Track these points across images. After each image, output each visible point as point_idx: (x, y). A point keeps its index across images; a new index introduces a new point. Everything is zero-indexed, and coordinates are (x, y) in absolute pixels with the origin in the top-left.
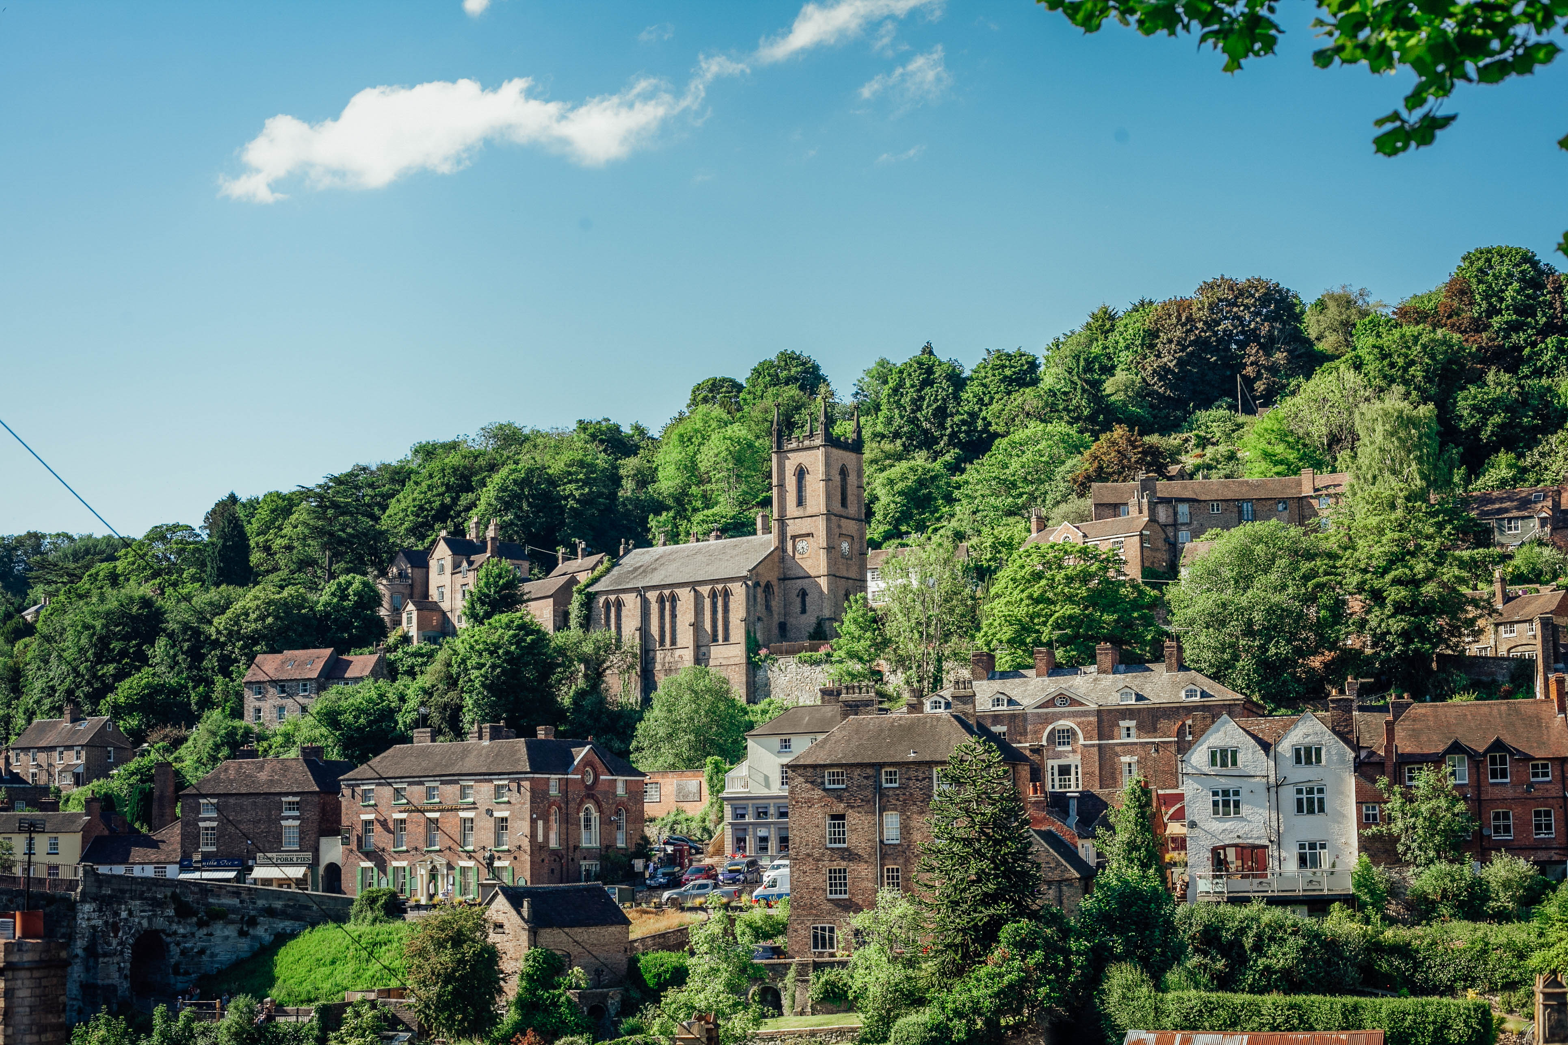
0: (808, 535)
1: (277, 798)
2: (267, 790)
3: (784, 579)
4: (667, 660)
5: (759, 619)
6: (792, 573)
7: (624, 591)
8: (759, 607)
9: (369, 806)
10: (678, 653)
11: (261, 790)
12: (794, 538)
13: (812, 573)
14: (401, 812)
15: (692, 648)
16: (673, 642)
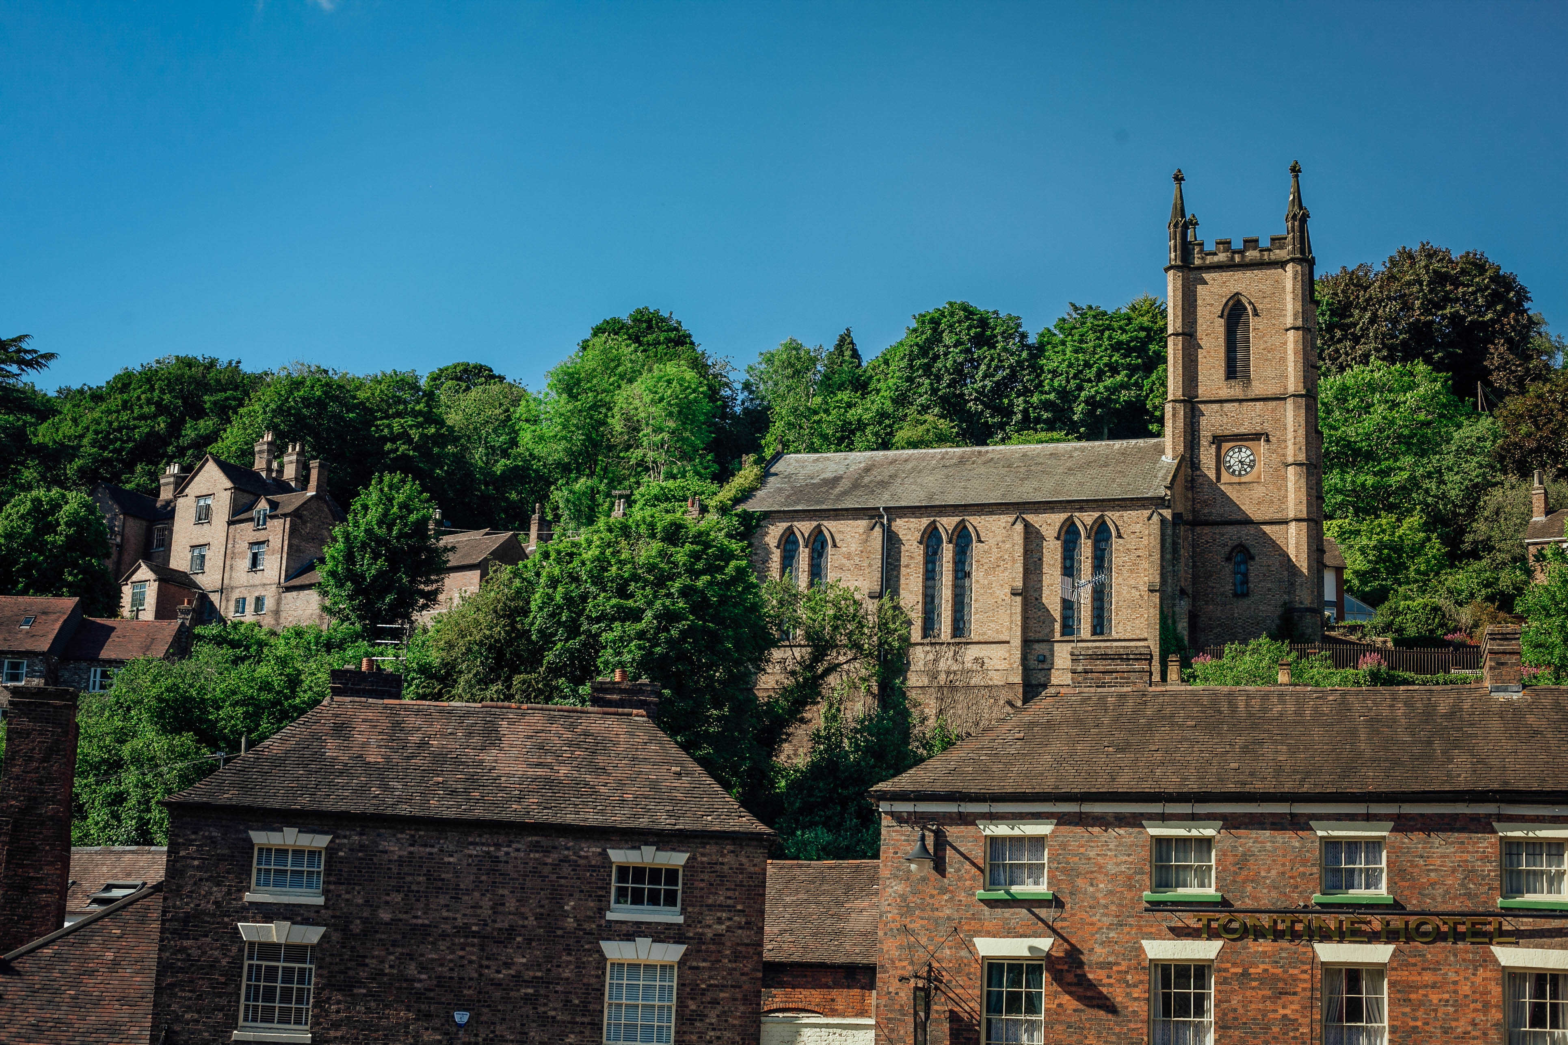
0: (1256, 437)
1: (591, 850)
2: (546, 816)
3: (1195, 523)
4: (942, 665)
5: (1183, 592)
6: (1216, 512)
7: (838, 514)
8: (1182, 567)
9: (1014, 902)
10: (972, 653)
11: (514, 811)
12: (1218, 440)
13: (1255, 516)
14: (1179, 933)
15: (1017, 642)
16: (959, 627)
